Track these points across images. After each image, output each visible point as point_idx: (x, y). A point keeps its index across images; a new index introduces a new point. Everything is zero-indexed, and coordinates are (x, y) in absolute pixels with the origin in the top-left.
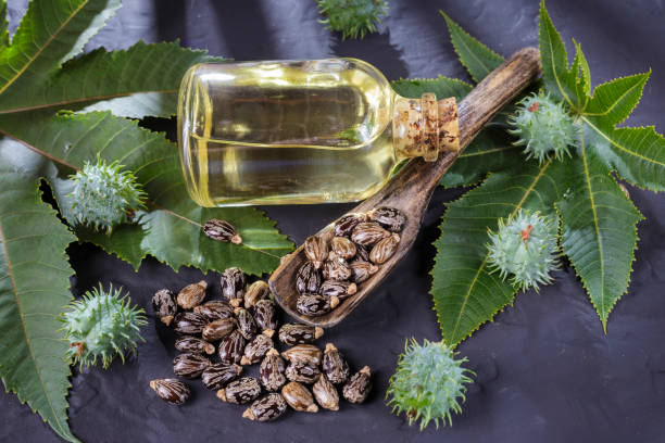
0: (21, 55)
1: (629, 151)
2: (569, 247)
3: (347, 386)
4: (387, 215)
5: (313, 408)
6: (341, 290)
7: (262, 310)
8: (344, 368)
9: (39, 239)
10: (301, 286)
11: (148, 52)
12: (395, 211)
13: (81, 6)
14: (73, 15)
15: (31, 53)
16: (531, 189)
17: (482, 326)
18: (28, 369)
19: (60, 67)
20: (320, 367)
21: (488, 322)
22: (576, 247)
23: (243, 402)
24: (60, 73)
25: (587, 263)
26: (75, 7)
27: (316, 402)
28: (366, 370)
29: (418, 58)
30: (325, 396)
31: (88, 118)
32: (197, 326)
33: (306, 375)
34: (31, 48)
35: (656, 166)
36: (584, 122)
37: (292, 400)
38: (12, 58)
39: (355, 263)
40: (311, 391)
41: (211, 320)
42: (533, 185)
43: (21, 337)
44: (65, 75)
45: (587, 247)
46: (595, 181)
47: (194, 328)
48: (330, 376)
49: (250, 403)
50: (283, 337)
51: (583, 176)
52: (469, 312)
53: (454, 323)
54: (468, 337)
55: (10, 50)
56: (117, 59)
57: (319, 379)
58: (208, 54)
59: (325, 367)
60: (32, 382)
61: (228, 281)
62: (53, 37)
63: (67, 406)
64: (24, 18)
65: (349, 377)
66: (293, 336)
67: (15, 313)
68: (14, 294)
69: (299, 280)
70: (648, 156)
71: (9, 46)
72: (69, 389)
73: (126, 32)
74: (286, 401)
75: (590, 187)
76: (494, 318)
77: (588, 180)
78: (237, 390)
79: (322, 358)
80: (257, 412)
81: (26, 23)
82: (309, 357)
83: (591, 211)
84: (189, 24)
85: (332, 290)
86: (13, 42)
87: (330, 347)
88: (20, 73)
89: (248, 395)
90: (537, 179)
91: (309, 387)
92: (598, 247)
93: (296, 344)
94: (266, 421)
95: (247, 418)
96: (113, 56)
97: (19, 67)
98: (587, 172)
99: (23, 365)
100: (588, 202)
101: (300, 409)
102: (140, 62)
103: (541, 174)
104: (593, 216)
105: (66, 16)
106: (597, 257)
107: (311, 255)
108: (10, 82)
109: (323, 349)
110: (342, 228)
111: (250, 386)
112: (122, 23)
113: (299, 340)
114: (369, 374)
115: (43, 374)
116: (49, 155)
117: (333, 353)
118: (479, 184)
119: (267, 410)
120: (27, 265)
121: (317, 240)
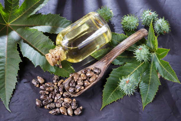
0: (21, 12)
1: (162, 66)
2: (141, 86)
3: (75, 111)
4: (96, 70)
5: (66, 114)
6: (80, 88)
7: (61, 87)
8: (76, 106)
9: (14, 59)
10: (71, 85)
11: (51, 16)
12: (98, 69)
13: (37, 2)
14: (35, 4)
15: (24, 12)
16: (136, 69)
17: (113, 102)
18: (3, 90)
19: (29, 16)
20: (70, 104)
21: (115, 101)
22: (143, 87)
23: (50, 109)
24: (29, 18)
25: (144, 91)
26: (36, 2)
27: (67, 113)
28: (81, 107)
29: (118, 29)
30: (70, 112)
31: (32, 30)
32: (45, 88)
33: (66, 106)
34: (24, 10)
35: (167, 72)
36: (155, 54)
37: (61, 111)
38: (19, 12)
39: (85, 81)
40: (67, 110)
41: (49, 87)
42: (137, 68)
43: (4, 82)
44: (30, 18)
45: (145, 87)
46: (153, 71)
47: (44, 88)
48: (72, 107)
49: (52, 110)
50: (64, 95)
51: (150, 69)
52: (111, 98)
53: (106, 100)
54: (109, 104)
55: (19, 10)
56: (44, 17)
57: (69, 107)
58: (66, 19)
59: (72, 105)
60: (3, 93)
61: (55, 78)
62: (29, 9)
63: (10, 101)
64: (23, 3)
65: (77, 108)
66: (66, 95)
67: (4, 76)
68: (5, 71)
69: (71, 83)
70: (166, 69)
71: (18, 9)
72: (11, 97)
73: (49, 9)
74: (60, 111)
75: (151, 72)
76: (117, 101)
77: (151, 70)
78: (49, 106)
79: (72, 102)
80: (53, 112)
81: (23, 4)
82: (69, 102)
83: (149, 79)
84: (65, 9)
85: (78, 87)
86: (20, 8)
87: (74, 100)
88: (20, 16)
89: (52, 108)
90: (139, 67)
91: (67, 109)
92: (148, 88)
93: (66, 97)
94: (54, 115)
95: (50, 113)
96: (43, 16)
97: (20, 15)
98: (151, 68)
99: (3, 89)
100: (149, 76)
101: (63, 114)
102: (49, 18)
103: (140, 65)
104: (149, 80)
105: (33, 4)
106: (147, 91)
107: (75, 78)
108: (18, 18)
109: (72, 100)
110: (84, 72)
111: (53, 105)
112: (49, 7)
113: (67, 96)
114: (82, 109)
115: (6, 92)
116: (22, 37)
117: (74, 101)
118: (123, 65)
119: (55, 112)
120: (10, 65)
121: (77, 74)
